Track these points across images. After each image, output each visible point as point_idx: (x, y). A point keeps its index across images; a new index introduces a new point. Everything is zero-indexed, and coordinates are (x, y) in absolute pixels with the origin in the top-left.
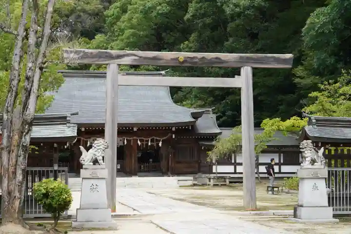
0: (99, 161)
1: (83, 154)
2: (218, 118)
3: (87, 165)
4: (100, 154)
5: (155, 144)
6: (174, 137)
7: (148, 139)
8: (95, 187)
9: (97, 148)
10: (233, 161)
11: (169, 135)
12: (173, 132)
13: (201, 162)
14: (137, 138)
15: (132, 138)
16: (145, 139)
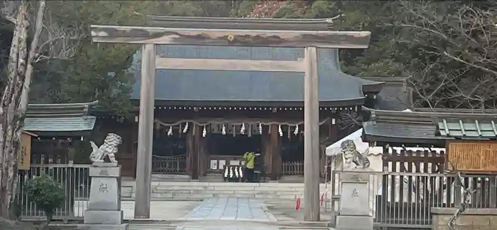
0: (111, 159)
1: (94, 150)
3: (98, 162)
4: (111, 150)
6: (334, 123)
8: (105, 186)
9: (109, 143)
11: (328, 119)
14: (278, 123)
15: (270, 124)
16: (290, 125)
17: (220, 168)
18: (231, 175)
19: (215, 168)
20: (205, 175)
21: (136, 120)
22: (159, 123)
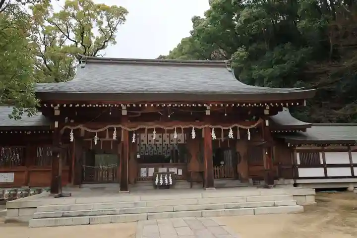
6: (267, 124)
7: (227, 128)
10: (322, 162)
11: (259, 121)
13: (281, 164)
14: (211, 126)
15: (203, 127)
16: (222, 128)
17: (150, 175)
18: (161, 183)
19: (145, 175)
20: (135, 182)
21: (56, 124)
22: (83, 128)
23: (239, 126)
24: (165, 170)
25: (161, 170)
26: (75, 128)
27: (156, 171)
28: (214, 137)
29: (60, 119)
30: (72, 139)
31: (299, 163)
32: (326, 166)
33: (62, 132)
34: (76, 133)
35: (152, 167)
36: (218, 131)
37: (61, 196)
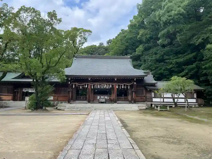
2: (154, 77)
5: (125, 87)
6: (135, 83)
7: (122, 85)
10: (162, 96)
11: (133, 82)
12: (135, 81)
13: (147, 97)
14: (117, 84)
15: (114, 84)
16: (120, 84)
21: (69, 83)
22: (77, 84)
23: (126, 84)
24: (103, 97)
25: (102, 97)
26: (75, 84)
27: (100, 97)
28: (117, 87)
29: (70, 81)
30: (74, 87)
31: (153, 96)
32: (164, 98)
33: (71, 85)
34: (75, 85)
35: (99, 96)
36: (119, 86)
37: (71, 104)
